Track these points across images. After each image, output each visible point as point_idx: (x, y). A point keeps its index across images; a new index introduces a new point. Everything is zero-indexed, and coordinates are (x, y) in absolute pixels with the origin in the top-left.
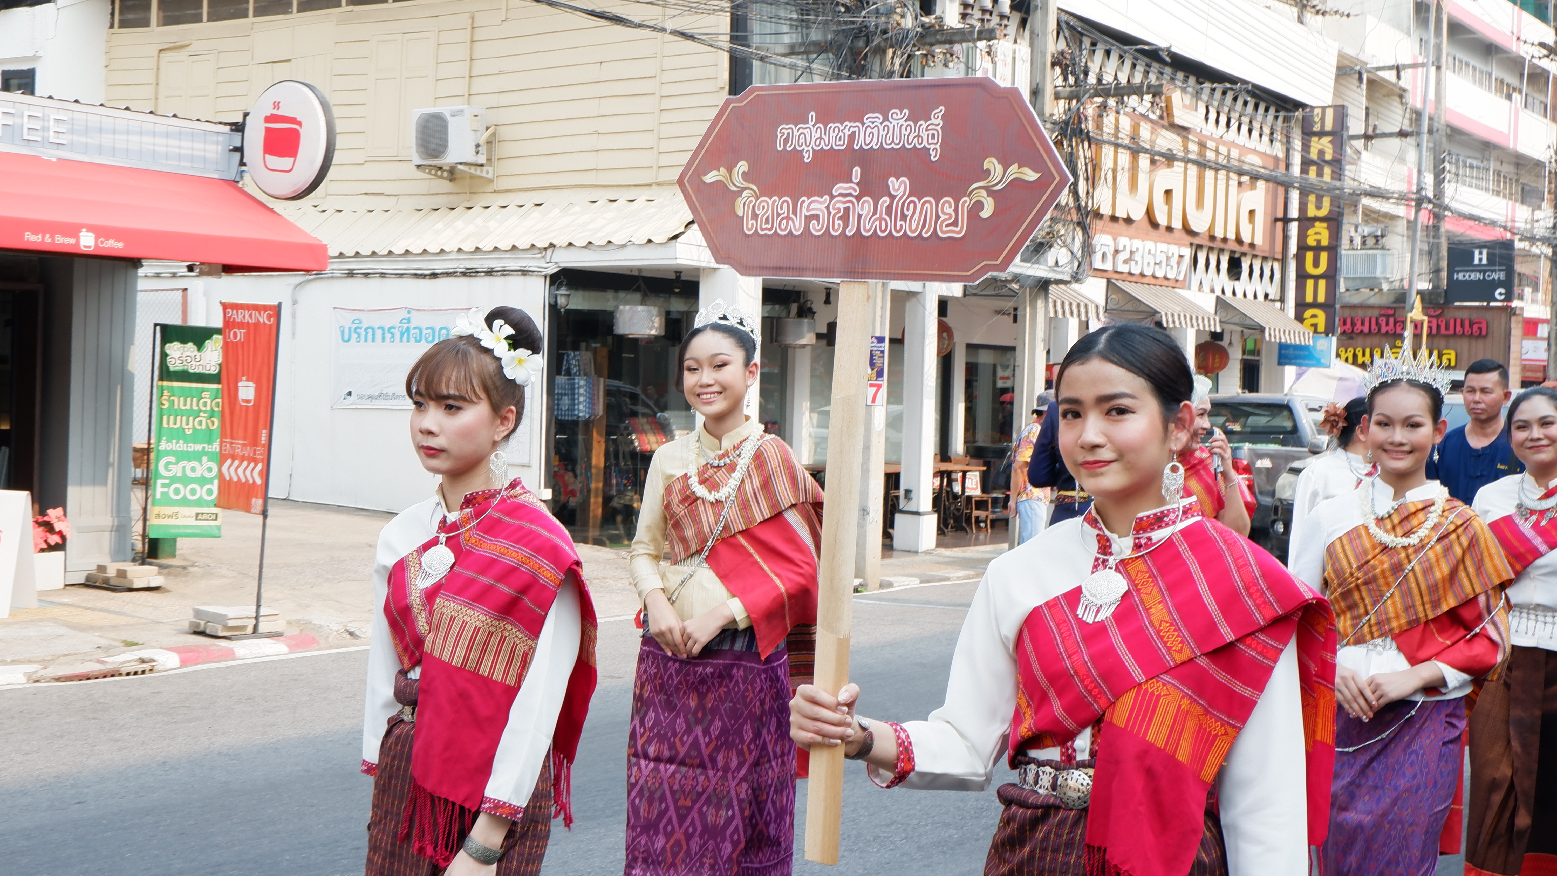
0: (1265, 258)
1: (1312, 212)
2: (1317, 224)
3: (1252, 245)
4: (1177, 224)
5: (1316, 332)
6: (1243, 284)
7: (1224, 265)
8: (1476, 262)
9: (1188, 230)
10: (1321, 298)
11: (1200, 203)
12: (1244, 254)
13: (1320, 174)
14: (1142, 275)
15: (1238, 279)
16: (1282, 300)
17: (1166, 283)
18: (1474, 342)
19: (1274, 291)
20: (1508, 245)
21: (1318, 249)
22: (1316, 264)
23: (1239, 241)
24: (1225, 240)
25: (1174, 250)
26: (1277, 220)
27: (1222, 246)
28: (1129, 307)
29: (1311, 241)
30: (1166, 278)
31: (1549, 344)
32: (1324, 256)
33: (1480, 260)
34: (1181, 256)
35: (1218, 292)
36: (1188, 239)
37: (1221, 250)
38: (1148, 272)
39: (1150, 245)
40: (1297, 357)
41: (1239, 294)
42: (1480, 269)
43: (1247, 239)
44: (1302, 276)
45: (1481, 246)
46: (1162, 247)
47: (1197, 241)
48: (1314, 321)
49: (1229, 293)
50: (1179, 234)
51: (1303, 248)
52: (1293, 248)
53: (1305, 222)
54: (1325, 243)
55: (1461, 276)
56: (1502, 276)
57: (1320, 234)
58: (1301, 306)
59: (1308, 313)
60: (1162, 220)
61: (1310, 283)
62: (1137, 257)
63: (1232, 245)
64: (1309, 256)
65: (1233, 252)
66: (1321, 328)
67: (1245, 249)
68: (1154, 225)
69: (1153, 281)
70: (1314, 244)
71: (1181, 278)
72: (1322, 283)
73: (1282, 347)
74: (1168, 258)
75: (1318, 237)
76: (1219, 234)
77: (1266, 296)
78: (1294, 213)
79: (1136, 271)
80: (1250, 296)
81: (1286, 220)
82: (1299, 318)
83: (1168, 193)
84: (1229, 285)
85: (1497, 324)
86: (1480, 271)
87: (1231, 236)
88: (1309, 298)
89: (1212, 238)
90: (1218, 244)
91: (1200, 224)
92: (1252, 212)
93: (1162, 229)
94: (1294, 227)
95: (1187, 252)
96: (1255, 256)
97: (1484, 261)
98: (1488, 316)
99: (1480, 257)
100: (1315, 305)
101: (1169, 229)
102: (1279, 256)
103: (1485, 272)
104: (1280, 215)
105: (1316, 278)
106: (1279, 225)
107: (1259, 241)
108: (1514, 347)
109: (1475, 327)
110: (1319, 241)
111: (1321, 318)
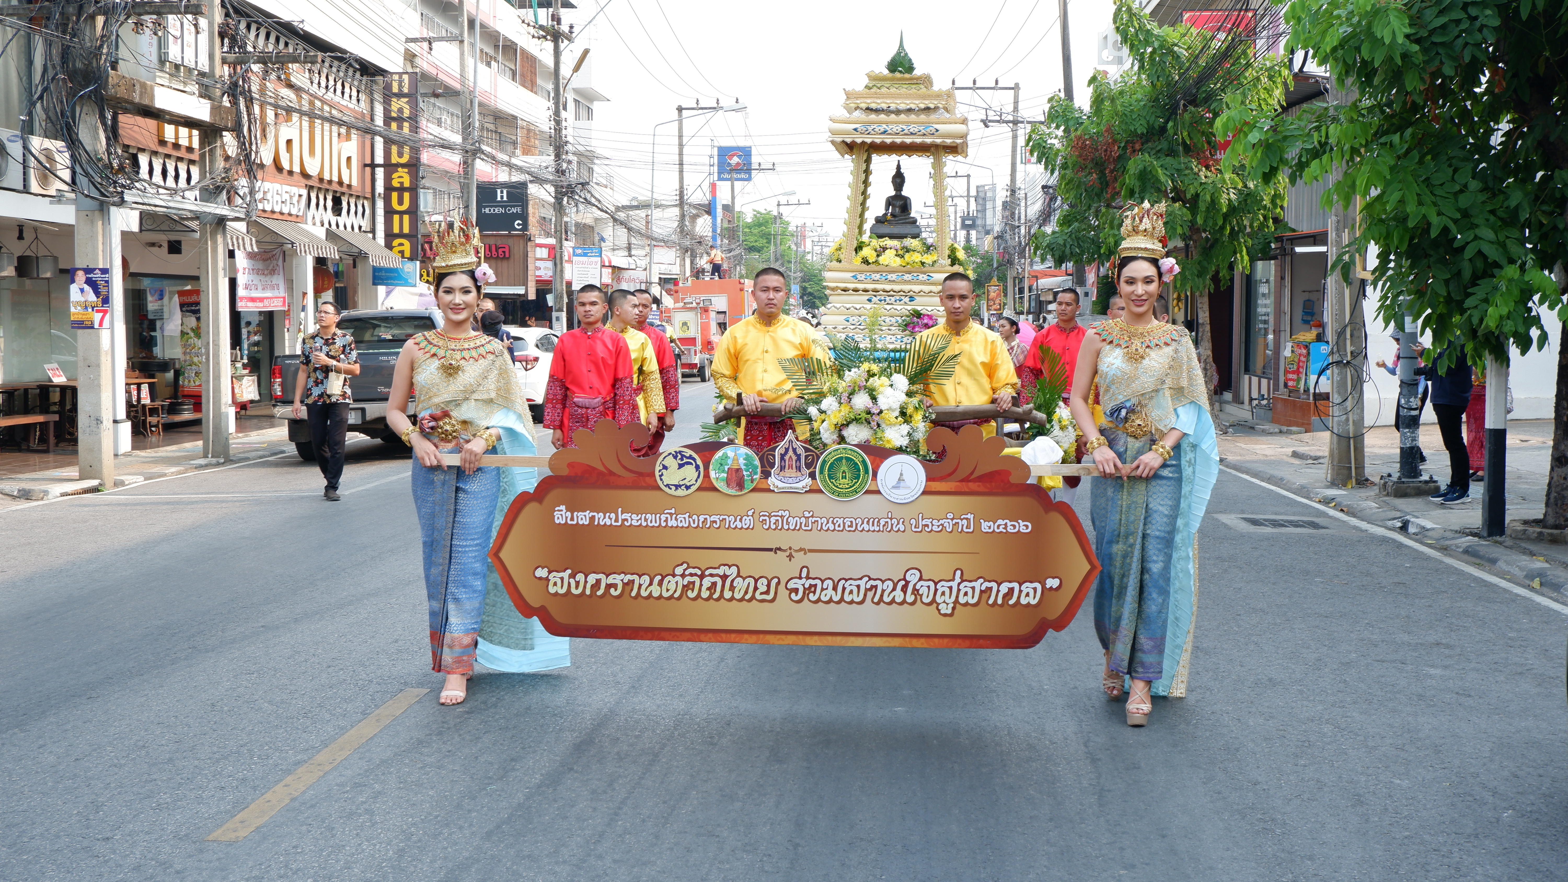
0: (358, 197)
1: (395, 159)
2: (400, 169)
3: (349, 186)
4: (297, 169)
5: (403, 257)
6: (343, 219)
7: (330, 204)
8: (499, 199)
9: (305, 175)
10: (406, 230)
11: (312, 152)
12: (343, 194)
13: (400, 127)
14: (273, 212)
15: (339, 215)
16: (373, 231)
17: (289, 218)
18: (499, 262)
19: (365, 224)
20: (523, 185)
21: (401, 190)
22: (401, 202)
23: (340, 183)
24: (330, 182)
25: (295, 190)
26: (366, 165)
27: (328, 187)
28: (268, 239)
29: (395, 183)
30: (290, 215)
31: (555, 264)
32: (406, 196)
33: (502, 197)
34: (300, 196)
35: (326, 225)
36: (304, 182)
37: (327, 190)
38: (277, 209)
39: (277, 186)
40: (388, 278)
41: (341, 227)
42: (502, 204)
43: (346, 181)
44: (389, 212)
45: (503, 185)
46: (287, 188)
47: (310, 183)
48: (401, 248)
49: (334, 227)
50: (297, 177)
51: (389, 188)
52: (380, 188)
53: (390, 167)
54: (407, 184)
55: (487, 210)
56: (519, 210)
57: (402, 178)
58: (390, 236)
59: (396, 242)
60: (286, 165)
61: (396, 218)
62: (269, 196)
63: (335, 187)
64: (395, 195)
65: (335, 192)
66: (407, 254)
67: (344, 189)
68: (279, 168)
69: (280, 217)
70: (398, 185)
71: (301, 214)
72: (406, 218)
73: (376, 270)
74: (291, 197)
75: (401, 180)
76: (327, 177)
77: (360, 227)
78: (379, 159)
79: (268, 208)
80: (349, 228)
81: (373, 166)
82: (389, 246)
83: (289, 142)
84: (333, 220)
85: (517, 247)
86: (502, 207)
87: (335, 179)
88: (396, 230)
89: (321, 180)
90: (325, 186)
91: (313, 169)
92: (349, 159)
93: (285, 172)
94: (380, 173)
95: (304, 192)
96: (351, 195)
97: (505, 199)
98: (510, 242)
99: (502, 195)
100: (401, 235)
101: (291, 173)
102: (369, 195)
103: (505, 207)
104: (368, 161)
105: (401, 213)
106: (368, 169)
107: (354, 183)
108: (531, 267)
109: (500, 251)
110: (402, 183)
111: (407, 246)
